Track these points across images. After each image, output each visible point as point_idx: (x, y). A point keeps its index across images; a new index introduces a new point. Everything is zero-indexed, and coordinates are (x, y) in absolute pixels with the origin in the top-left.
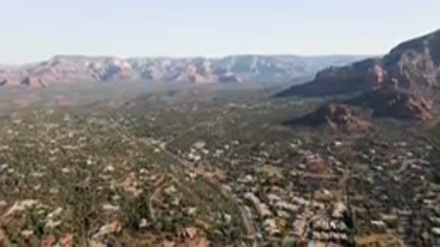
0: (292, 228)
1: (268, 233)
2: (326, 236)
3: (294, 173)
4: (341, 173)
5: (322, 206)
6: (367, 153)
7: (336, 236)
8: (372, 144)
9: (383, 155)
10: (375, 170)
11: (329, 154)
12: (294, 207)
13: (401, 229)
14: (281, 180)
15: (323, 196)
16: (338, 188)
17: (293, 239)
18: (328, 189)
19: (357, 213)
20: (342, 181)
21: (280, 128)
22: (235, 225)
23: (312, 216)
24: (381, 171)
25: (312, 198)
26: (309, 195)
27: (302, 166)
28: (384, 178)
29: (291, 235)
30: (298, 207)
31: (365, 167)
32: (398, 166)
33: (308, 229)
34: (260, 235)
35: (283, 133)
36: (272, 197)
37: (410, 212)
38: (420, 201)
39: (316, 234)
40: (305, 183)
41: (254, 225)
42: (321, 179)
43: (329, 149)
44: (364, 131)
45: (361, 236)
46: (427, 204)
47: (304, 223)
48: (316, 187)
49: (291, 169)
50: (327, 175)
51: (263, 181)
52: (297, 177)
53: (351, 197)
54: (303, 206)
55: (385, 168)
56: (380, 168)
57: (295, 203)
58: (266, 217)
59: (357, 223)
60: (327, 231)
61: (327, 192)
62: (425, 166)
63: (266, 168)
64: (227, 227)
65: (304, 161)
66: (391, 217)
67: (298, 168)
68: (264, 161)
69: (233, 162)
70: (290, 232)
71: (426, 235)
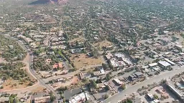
0: (43, 43)
1: (33, 48)
2: (58, 43)
3: (39, 23)
4: (59, 20)
5: (54, 33)
6: (68, 11)
7: (62, 42)
8: (69, 8)
9: (74, 12)
10: (72, 17)
11: (53, 14)
12: (42, 36)
13: (84, 35)
14: (34, 27)
15: (54, 30)
16: (59, 26)
17: (44, 48)
18: (55, 27)
19: (68, 33)
20: (60, 23)
21: (29, 6)
22: (16, 48)
23: (51, 38)
24: (74, 17)
25: (49, 32)
26: (48, 31)
27: (43, 20)
28: (76, 20)
29: (43, 46)
30: (44, 36)
31: (68, 17)
32: (80, 15)
33: (50, 43)
34: (29, 50)
35: (30, 8)
36: (31, 34)
37: (86, 29)
38: (88, 25)
39: (54, 43)
40: (45, 26)
41: (26, 47)
42: (52, 24)
43: (52, 12)
44: (65, 4)
45: (71, 40)
46: (90, 25)
47: (48, 41)
48: (50, 27)
49: (38, 22)
50: (54, 22)
51: (26, 29)
52: (41, 25)
53: (65, 28)
54: (46, 35)
55: (75, 16)
56: (73, 16)
57: (42, 35)
58: (30, 42)
59: (68, 37)
60: (58, 41)
61: (55, 28)
62: (88, 13)
63: (25, 24)
64: (12, 50)
65: (43, 18)
66: (80, 32)
67: (41, 21)
68: (24, 21)
69: (7, 24)
70: (43, 45)
71: (91, 35)
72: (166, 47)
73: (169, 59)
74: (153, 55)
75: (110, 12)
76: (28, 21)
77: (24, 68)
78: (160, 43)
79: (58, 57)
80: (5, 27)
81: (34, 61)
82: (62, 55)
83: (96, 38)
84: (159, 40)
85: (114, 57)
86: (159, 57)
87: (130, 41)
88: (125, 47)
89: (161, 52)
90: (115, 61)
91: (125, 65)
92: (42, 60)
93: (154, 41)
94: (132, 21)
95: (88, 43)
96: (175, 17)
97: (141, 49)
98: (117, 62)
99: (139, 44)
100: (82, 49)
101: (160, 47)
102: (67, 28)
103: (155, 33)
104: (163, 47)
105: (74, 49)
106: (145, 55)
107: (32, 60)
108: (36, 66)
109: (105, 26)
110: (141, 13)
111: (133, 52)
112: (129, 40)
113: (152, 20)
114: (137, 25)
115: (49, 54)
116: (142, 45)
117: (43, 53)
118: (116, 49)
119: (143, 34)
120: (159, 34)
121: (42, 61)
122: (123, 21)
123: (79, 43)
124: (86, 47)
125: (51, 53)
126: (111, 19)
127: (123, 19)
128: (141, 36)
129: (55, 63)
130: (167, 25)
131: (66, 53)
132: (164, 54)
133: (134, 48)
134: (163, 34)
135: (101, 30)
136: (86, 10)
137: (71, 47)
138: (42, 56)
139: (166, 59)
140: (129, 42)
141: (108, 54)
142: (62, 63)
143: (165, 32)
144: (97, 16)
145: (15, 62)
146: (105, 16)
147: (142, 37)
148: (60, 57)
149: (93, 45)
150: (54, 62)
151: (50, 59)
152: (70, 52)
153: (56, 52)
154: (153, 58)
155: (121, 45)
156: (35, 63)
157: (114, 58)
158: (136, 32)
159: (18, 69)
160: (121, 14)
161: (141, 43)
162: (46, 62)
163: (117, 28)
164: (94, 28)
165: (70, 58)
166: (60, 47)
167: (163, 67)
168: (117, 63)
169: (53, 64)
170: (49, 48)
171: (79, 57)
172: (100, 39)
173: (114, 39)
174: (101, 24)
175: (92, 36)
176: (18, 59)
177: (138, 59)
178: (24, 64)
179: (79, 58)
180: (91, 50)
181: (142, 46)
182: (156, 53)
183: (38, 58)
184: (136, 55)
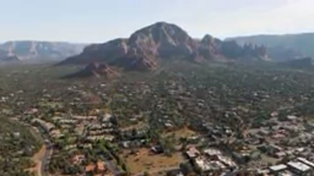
0: (73, 132)
1: (54, 138)
2: (100, 132)
3: (72, 104)
4: (107, 101)
5: (95, 118)
6: (122, 88)
7: (107, 130)
8: (125, 84)
9: (131, 88)
10: (128, 96)
11: (97, 91)
12: (74, 121)
13: (146, 120)
14: (63, 109)
15: (95, 113)
16: (106, 107)
17: (75, 138)
18: (99, 108)
19: (119, 117)
20: (107, 104)
21: (60, 81)
22: (24, 138)
23: (88, 124)
24: (131, 96)
25: (88, 115)
26: (85, 113)
27: (78, 99)
28: (133, 99)
29: (74, 136)
30: (77, 121)
31: (122, 95)
32: (141, 93)
33: (86, 131)
34: (47, 141)
37: (150, 112)
38: (156, 106)
39: (92, 132)
40: (82, 107)
41: (42, 136)
42: (93, 105)
43: (96, 89)
44: (118, 78)
45: (123, 127)
46: (159, 107)
47: (82, 128)
48: (89, 109)
49: (70, 102)
50: (98, 102)
52: (75, 105)
53: (114, 111)
54: (81, 120)
55: (134, 94)
56: (130, 95)
57: (75, 119)
58: (51, 129)
59: (120, 122)
60: (100, 129)
61: (98, 111)
63: (49, 104)
66: (140, 116)
67: (75, 101)
68: (47, 100)
69: (19, 104)
70: (73, 134)
71: (160, 120)
72: (296, 139)
73: (308, 159)
74: (274, 152)
75: (191, 89)
76: (55, 99)
77: (31, 170)
78: (284, 133)
79: (98, 154)
80: (14, 107)
81: (52, 159)
82: (105, 150)
83: (168, 125)
84: (281, 128)
85: (202, 154)
86: (288, 155)
87: (229, 129)
88: (222, 140)
89: (289, 148)
90: (204, 161)
91: (223, 167)
92: (68, 156)
93: (274, 130)
94: (229, 102)
95: (154, 133)
96: (302, 96)
97: (250, 142)
98: (208, 163)
99: (247, 135)
100: (143, 141)
101: (286, 139)
102: (118, 110)
103: (272, 119)
104: (291, 140)
105: (129, 142)
106: (260, 151)
107: (50, 157)
108: (55, 166)
109: (184, 108)
110: (244, 91)
111: (236, 148)
112: (227, 128)
113: (264, 100)
114: (239, 107)
115: (82, 148)
116: (252, 136)
117: (71, 146)
118: (205, 142)
119: (251, 120)
120: (281, 120)
121: (67, 158)
122: (214, 101)
123: (139, 133)
124: (149, 137)
125: (85, 146)
126: (193, 99)
127: (213, 99)
128: (248, 122)
129: (92, 163)
130: (292, 107)
131: (114, 147)
132: (297, 151)
133: (239, 141)
134: (287, 120)
135: (176, 114)
136: (151, 87)
137: (123, 138)
138: (69, 150)
139: (301, 159)
140: (227, 131)
141: (191, 149)
142: (104, 163)
143: (290, 117)
144: (170, 95)
145: (17, 160)
146: (184, 95)
147: (250, 125)
148: (102, 153)
149: (164, 136)
150: (89, 160)
151: (83, 156)
152: (121, 146)
153: (95, 145)
154: (277, 157)
155: (213, 136)
156: (55, 162)
157: (202, 157)
158: (238, 117)
159: (19, 171)
160: (211, 92)
161: (250, 134)
162: (75, 160)
163: (205, 112)
164: (165, 110)
165: (121, 156)
166: (102, 137)
167: (299, 172)
168: (208, 165)
169: (87, 165)
170: (83, 138)
171: (138, 153)
172: (175, 126)
173: (201, 126)
174: (177, 105)
175: (162, 122)
176: (24, 155)
177: (247, 159)
178: (33, 162)
179: (137, 155)
180: (158, 143)
181: (251, 139)
182: (280, 148)
183: (62, 154)
184: (242, 151)
